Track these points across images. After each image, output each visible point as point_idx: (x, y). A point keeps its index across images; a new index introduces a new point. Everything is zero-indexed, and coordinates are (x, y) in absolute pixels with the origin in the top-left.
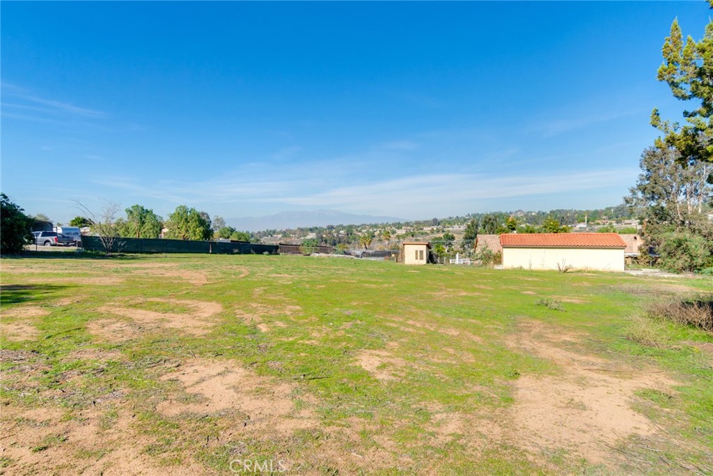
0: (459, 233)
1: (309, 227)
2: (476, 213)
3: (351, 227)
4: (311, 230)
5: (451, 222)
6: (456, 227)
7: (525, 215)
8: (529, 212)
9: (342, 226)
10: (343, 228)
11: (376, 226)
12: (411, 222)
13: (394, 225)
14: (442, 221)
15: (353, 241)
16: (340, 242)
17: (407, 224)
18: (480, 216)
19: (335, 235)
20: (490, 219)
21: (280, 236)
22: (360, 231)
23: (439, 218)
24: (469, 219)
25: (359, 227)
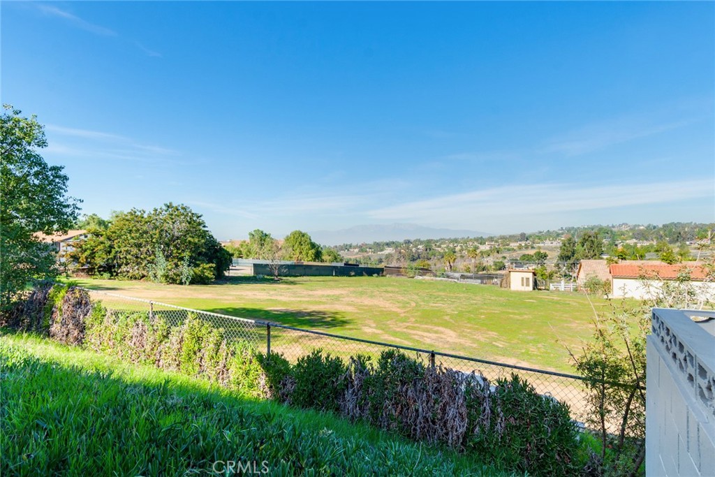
0: (552, 249)
1: (385, 241)
2: (570, 226)
3: (429, 241)
4: (388, 244)
5: (541, 237)
6: (548, 243)
7: (631, 229)
8: (635, 226)
9: (419, 240)
10: (421, 243)
11: (456, 241)
12: (495, 237)
13: (476, 240)
14: (530, 236)
15: (432, 257)
16: (419, 258)
17: (491, 239)
18: (576, 230)
19: (414, 250)
20: (590, 237)
21: (357, 250)
22: (439, 247)
23: (528, 232)
24: (563, 234)
25: (437, 241)
